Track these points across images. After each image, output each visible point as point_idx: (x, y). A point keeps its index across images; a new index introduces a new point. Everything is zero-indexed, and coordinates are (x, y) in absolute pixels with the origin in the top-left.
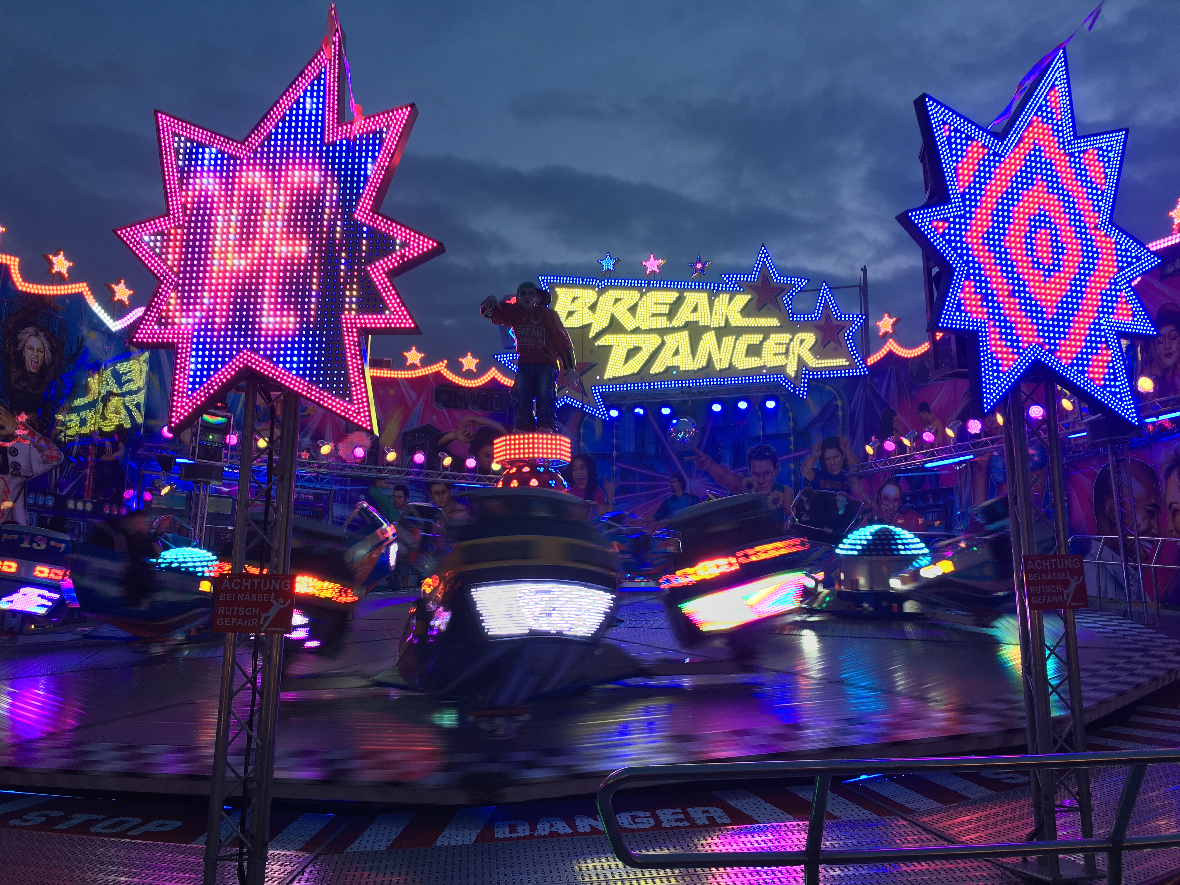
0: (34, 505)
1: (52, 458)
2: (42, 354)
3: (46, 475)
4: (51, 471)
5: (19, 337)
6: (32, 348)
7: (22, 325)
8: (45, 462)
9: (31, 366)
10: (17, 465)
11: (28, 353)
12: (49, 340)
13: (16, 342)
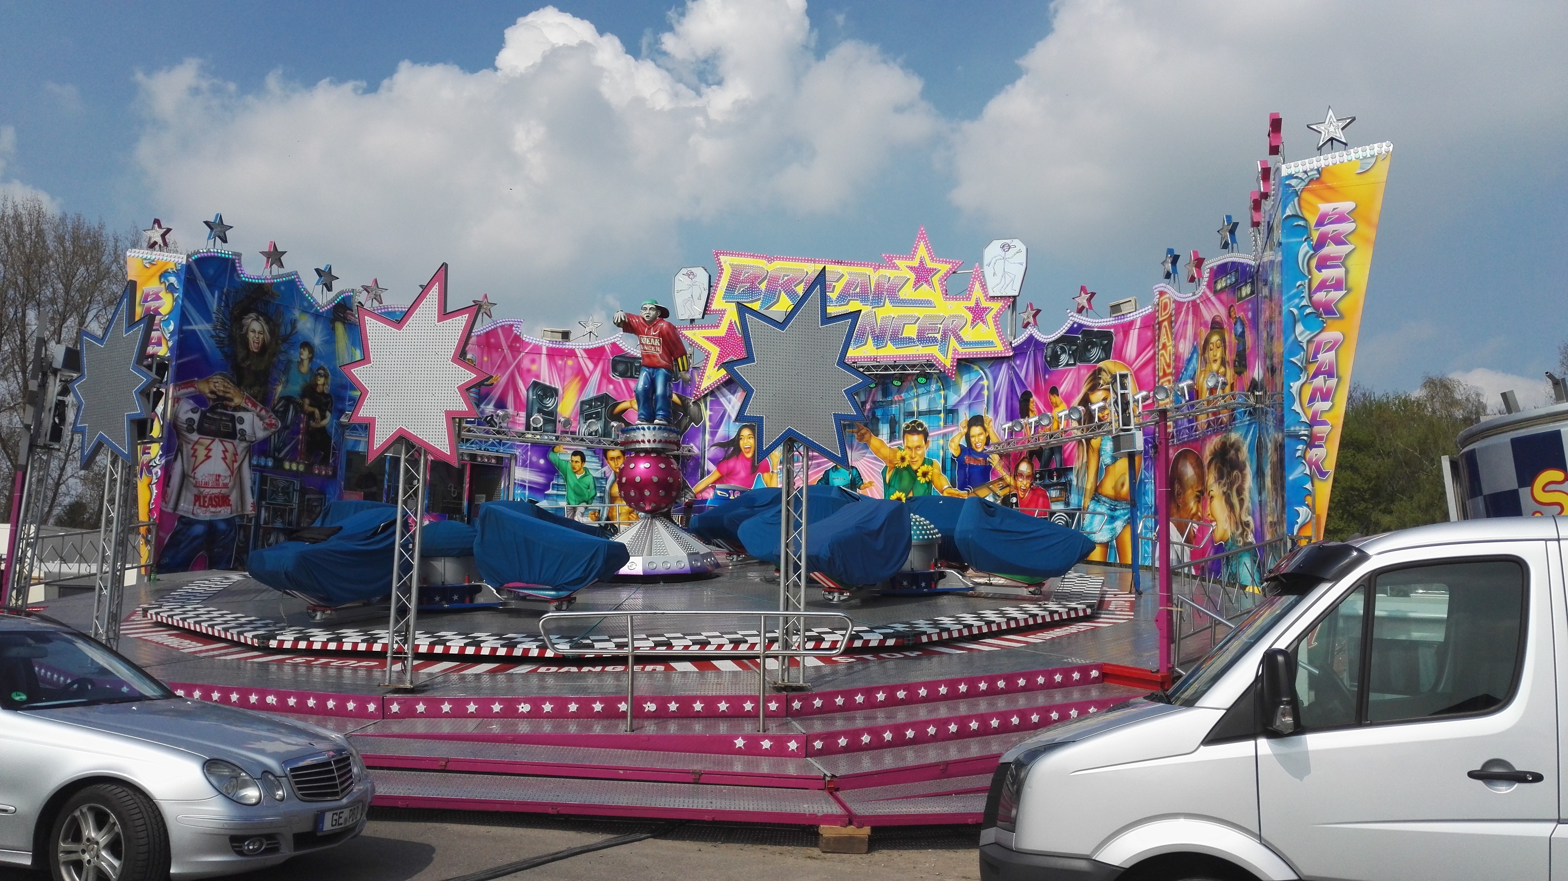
0: (257, 465)
1: (271, 425)
2: (262, 336)
3: (266, 441)
4: (270, 436)
5: (244, 321)
6: (254, 331)
7: (246, 311)
8: (265, 429)
9: (254, 347)
10: (243, 431)
11: (251, 335)
12: (267, 323)
13: (241, 327)
